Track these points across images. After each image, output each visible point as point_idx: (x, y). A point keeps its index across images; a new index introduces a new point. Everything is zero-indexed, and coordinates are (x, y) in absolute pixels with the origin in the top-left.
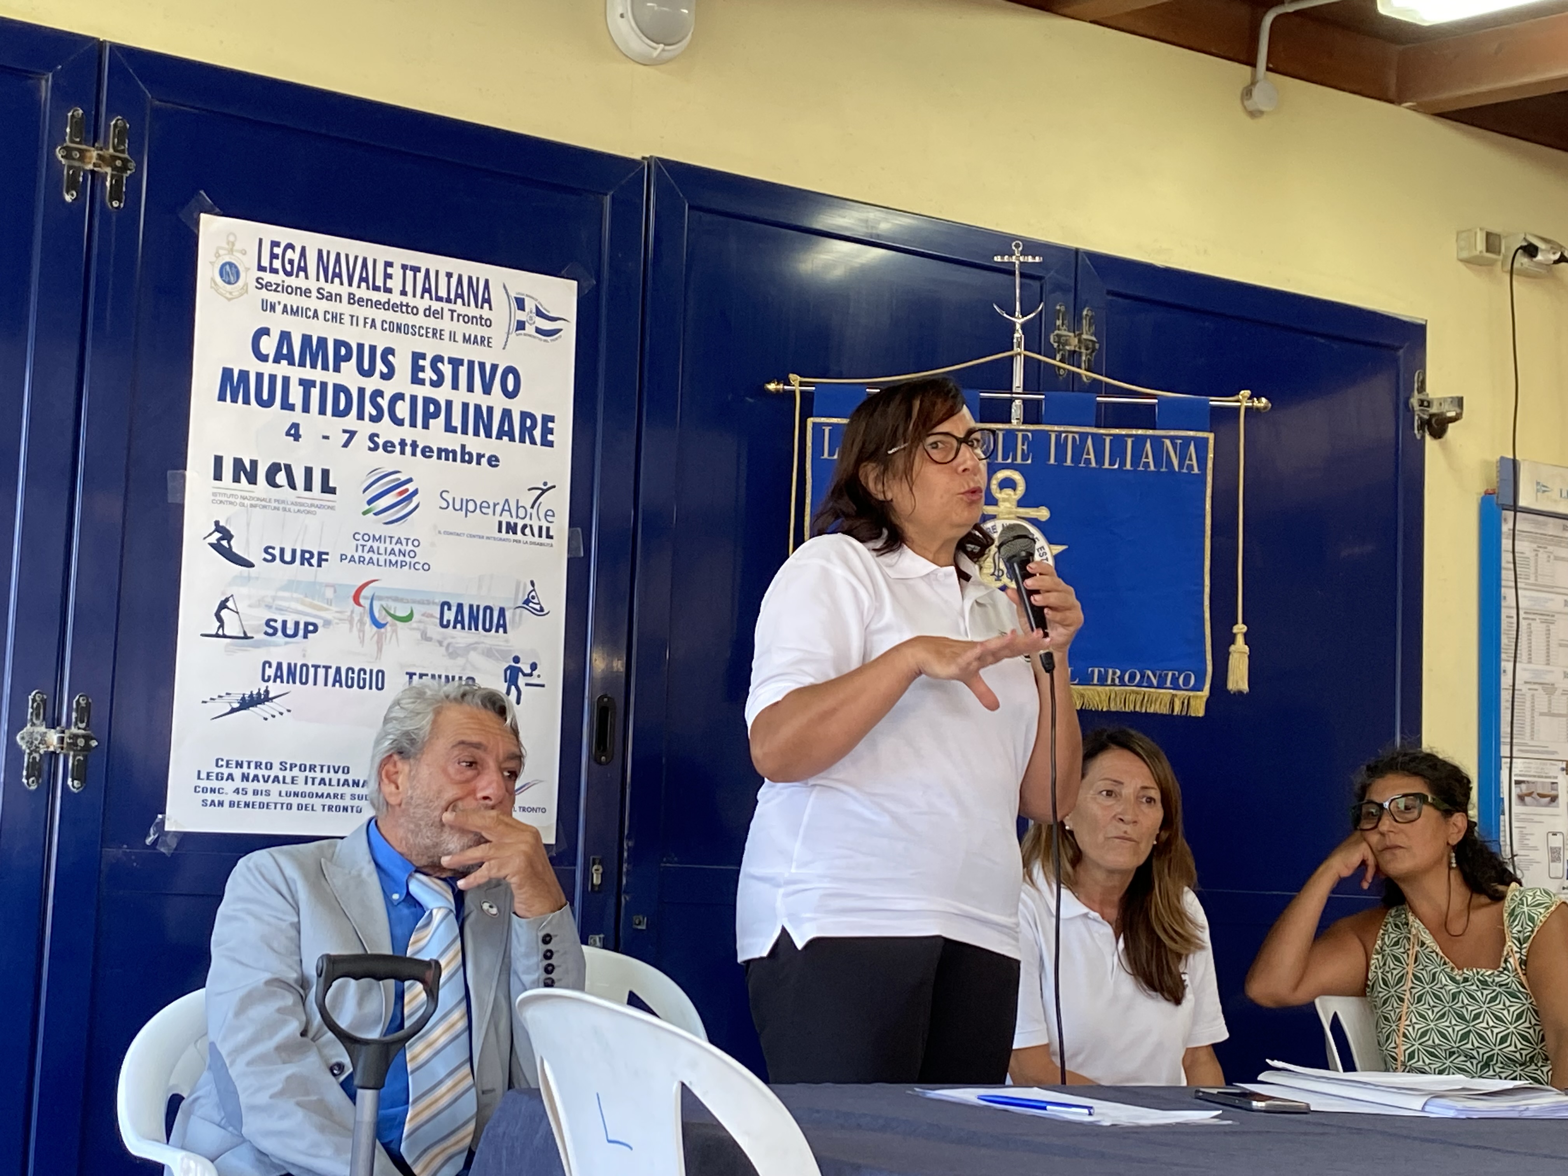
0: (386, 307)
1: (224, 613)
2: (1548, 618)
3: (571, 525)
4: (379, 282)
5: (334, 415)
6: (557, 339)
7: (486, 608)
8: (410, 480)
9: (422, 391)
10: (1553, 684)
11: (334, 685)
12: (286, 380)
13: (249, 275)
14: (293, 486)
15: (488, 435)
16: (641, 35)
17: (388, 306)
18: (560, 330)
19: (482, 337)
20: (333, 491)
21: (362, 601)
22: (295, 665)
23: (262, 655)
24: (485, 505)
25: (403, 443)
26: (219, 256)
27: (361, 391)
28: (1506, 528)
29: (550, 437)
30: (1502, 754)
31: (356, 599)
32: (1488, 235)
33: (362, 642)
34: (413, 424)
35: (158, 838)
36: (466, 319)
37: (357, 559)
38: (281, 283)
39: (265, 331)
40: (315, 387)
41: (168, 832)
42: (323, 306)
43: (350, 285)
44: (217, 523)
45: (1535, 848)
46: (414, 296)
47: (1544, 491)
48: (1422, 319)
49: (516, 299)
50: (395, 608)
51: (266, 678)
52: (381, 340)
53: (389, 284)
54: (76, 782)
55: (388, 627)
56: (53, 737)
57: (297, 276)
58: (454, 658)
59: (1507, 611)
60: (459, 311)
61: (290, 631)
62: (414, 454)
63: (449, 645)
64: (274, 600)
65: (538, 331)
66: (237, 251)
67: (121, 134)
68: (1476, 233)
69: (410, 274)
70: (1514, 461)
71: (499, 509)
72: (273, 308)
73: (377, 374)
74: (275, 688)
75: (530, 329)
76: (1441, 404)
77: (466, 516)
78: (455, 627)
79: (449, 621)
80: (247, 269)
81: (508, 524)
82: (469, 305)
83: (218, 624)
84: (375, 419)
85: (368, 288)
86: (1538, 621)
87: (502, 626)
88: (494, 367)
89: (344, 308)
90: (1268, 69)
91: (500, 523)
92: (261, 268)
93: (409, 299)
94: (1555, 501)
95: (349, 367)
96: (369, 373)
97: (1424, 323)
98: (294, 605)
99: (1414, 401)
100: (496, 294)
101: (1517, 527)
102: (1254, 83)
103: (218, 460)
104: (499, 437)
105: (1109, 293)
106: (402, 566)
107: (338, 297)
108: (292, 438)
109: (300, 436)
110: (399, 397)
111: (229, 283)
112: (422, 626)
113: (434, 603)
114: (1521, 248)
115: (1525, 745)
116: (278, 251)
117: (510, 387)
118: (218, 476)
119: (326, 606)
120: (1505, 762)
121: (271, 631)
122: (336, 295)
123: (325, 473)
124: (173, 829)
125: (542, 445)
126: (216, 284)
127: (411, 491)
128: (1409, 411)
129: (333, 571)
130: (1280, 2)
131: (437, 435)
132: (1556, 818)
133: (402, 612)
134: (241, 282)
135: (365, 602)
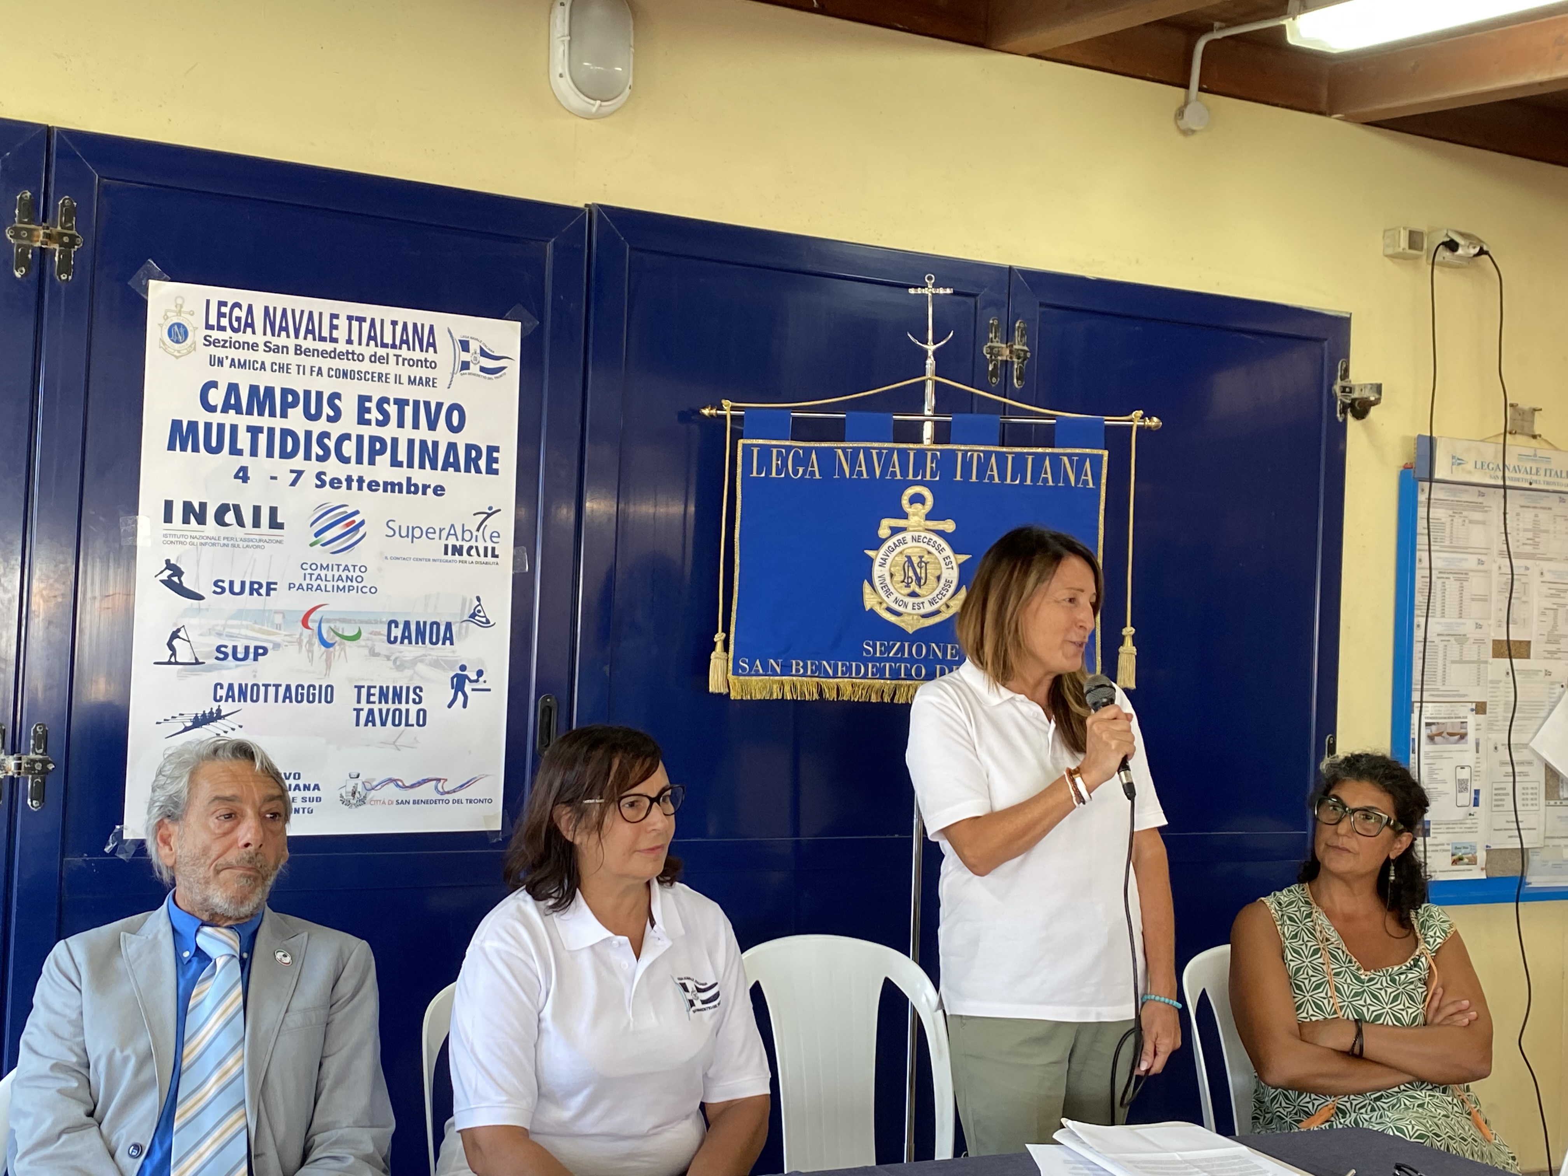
0: (332, 355)
1: (176, 643)
2: (1462, 576)
3: (516, 545)
4: (325, 333)
5: (281, 457)
6: (501, 376)
7: (432, 624)
8: (356, 513)
9: (367, 431)
10: (1465, 635)
11: (284, 701)
12: (234, 428)
13: (197, 333)
14: (240, 523)
15: (434, 467)
16: (579, 93)
17: (334, 354)
18: (504, 368)
19: (426, 378)
20: (281, 526)
21: (310, 624)
22: (246, 685)
23: (214, 678)
24: (431, 530)
25: (349, 479)
26: (168, 318)
27: (308, 434)
28: (1422, 497)
29: (495, 466)
30: (1413, 700)
31: (305, 623)
32: (1412, 234)
33: (311, 660)
34: (359, 461)
35: (117, 846)
36: (411, 363)
37: (305, 588)
38: (229, 340)
39: (213, 384)
40: (262, 432)
41: (127, 840)
42: (269, 358)
43: (297, 337)
44: (168, 562)
45: (1444, 782)
46: (360, 344)
47: (1460, 464)
48: (1347, 313)
49: (461, 341)
50: (343, 629)
51: (218, 698)
52: (327, 386)
53: (335, 334)
54: (34, 802)
55: (337, 647)
56: (11, 763)
57: (244, 332)
58: (402, 671)
59: (1421, 573)
60: (404, 356)
61: (240, 655)
62: (360, 488)
63: (396, 659)
64: (224, 629)
65: (483, 369)
66: (186, 313)
67: (69, 213)
68: (1400, 232)
69: (355, 324)
70: (1431, 437)
71: (444, 534)
72: (221, 363)
73: (324, 417)
74: (226, 707)
75: (474, 369)
76: (1361, 390)
77: (412, 542)
78: (402, 642)
79: (396, 638)
80: (195, 329)
81: (454, 547)
82: (414, 350)
83: (171, 652)
84: (321, 459)
85: (314, 339)
86: (1452, 579)
87: (449, 638)
88: (439, 405)
89: (291, 358)
90: (1201, 89)
91: (446, 546)
92: (208, 327)
93: (355, 347)
94: (1470, 472)
95: (296, 414)
96: (316, 417)
97: (1348, 316)
98: (244, 632)
99: (1337, 388)
100: (441, 339)
101: (1432, 496)
102: (1186, 104)
103: (169, 505)
104: (444, 468)
106: (349, 590)
107: (285, 349)
108: (241, 480)
109: (249, 478)
110: (346, 437)
111: (178, 342)
112: (369, 643)
113: (381, 622)
114: (1443, 243)
115: (1437, 690)
116: (224, 310)
117: (455, 422)
118: (168, 518)
119: (275, 630)
120: (1416, 705)
121: (222, 656)
122: (283, 347)
123: (273, 511)
124: (131, 838)
125: (487, 473)
126: (164, 343)
127: (357, 522)
128: (1332, 398)
129: (282, 599)
130: (1209, 29)
131: (383, 470)
132: (1464, 754)
133: (350, 632)
134: (189, 341)
135: (313, 625)
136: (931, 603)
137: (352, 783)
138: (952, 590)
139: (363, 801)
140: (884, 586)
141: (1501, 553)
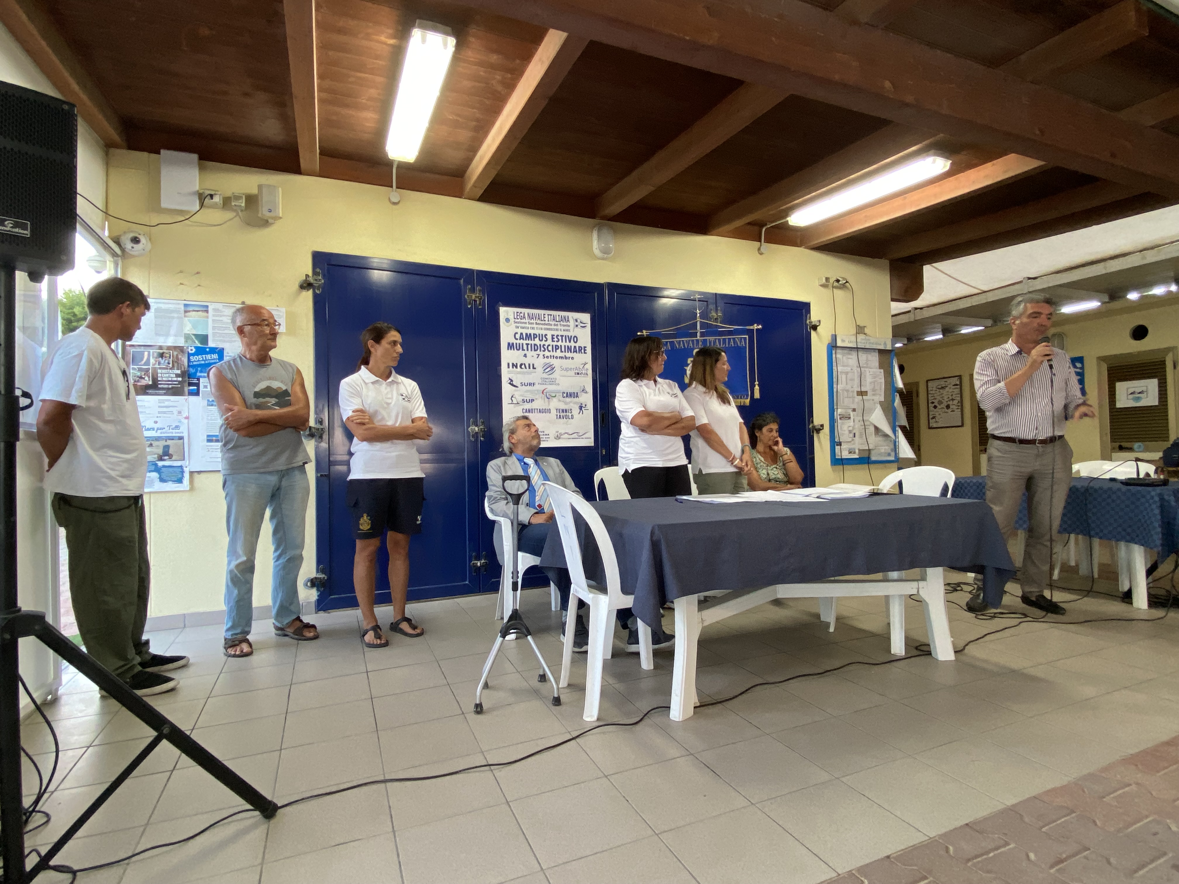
0: (545, 324)
1: (513, 398)
2: (846, 373)
3: (592, 372)
4: (543, 319)
6: (586, 328)
7: (573, 393)
8: (553, 364)
9: (555, 344)
10: (848, 390)
11: (539, 413)
12: (523, 344)
14: (526, 368)
15: (571, 352)
16: (601, 253)
18: (586, 326)
19: (568, 329)
20: (535, 368)
22: (530, 409)
23: (522, 407)
24: (571, 369)
25: (551, 356)
26: (505, 316)
27: (540, 345)
28: (834, 352)
30: (835, 408)
32: (826, 278)
33: (545, 402)
34: (553, 351)
36: (564, 325)
37: (542, 384)
39: (516, 333)
42: (530, 326)
43: (536, 320)
44: (509, 378)
45: (845, 431)
47: (844, 342)
49: (575, 319)
50: (552, 394)
52: (544, 332)
53: (545, 319)
54: (483, 436)
55: (551, 399)
56: (477, 429)
58: (567, 405)
59: (835, 373)
60: (562, 324)
61: (528, 401)
62: (553, 358)
63: (565, 402)
64: (524, 395)
65: (581, 327)
66: (509, 315)
67: (480, 291)
68: (823, 278)
71: (575, 369)
72: (518, 327)
75: (579, 326)
76: (815, 322)
77: (567, 371)
78: (566, 398)
79: (565, 396)
80: (511, 319)
81: (577, 373)
82: (564, 322)
83: (511, 400)
84: (544, 351)
85: (540, 320)
86: (844, 374)
87: (577, 396)
88: (571, 336)
89: (535, 326)
90: (765, 242)
91: (575, 373)
92: (515, 318)
93: (550, 322)
95: (537, 339)
96: (542, 340)
98: (528, 395)
99: (808, 322)
100: (570, 319)
101: (837, 352)
102: (761, 245)
103: (508, 364)
104: (574, 352)
105: (725, 303)
106: (553, 385)
110: (549, 345)
111: (507, 323)
112: (558, 398)
113: (561, 392)
115: (841, 405)
116: (518, 314)
117: (575, 341)
118: (509, 367)
119: (536, 395)
120: (836, 410)
121: (524, 402)
123: (533, 365)
126: (504, 323)
127: (553, 367)
128: (806, 325)
129: (537, 387)
130: (766, 225)
131: (558, 353)
132: (850, 423)
133: (554, 395)
134: (510, 322)
135: (545, 394)
137: (557, 434)
139: (560, 438)
141: (857, 367)
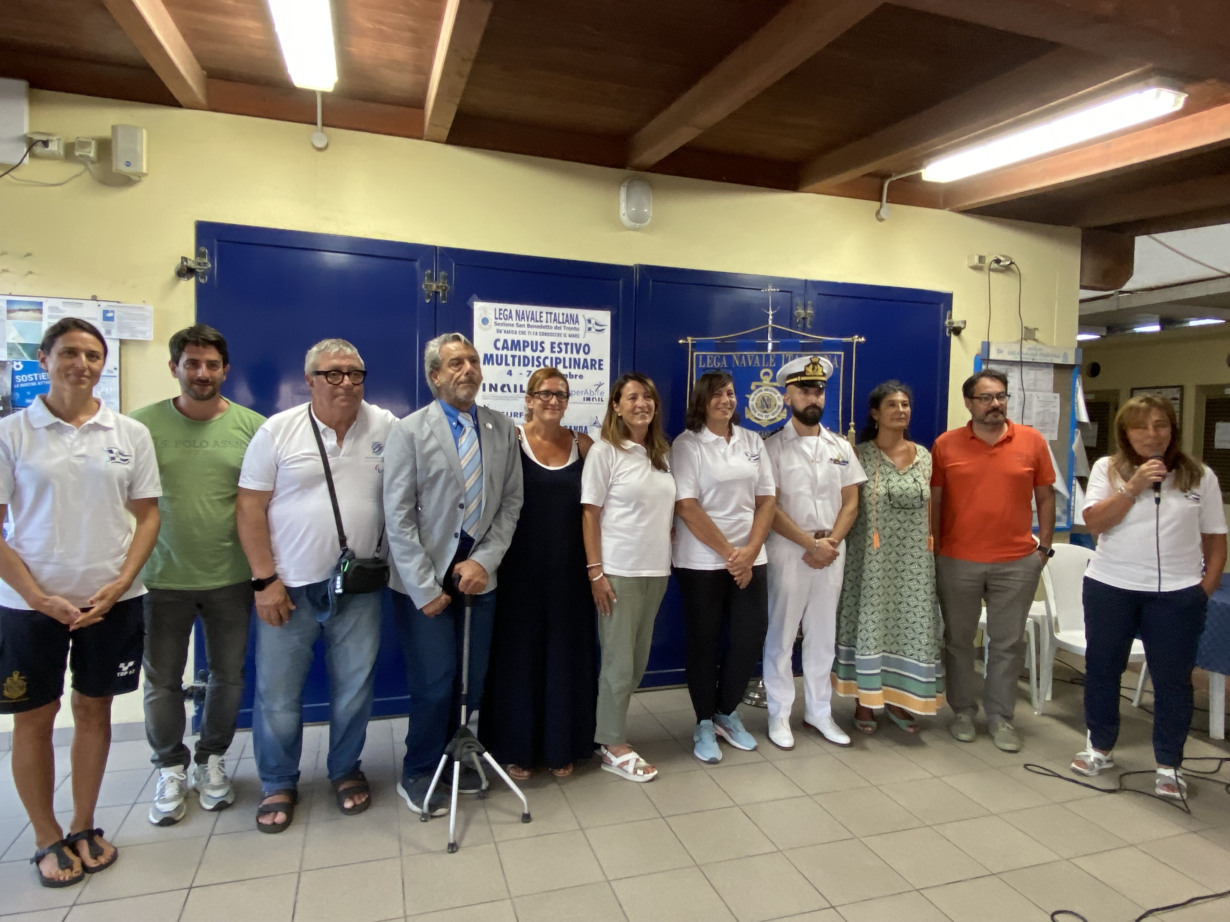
4: (538, 319)
5: (523, 366)
6: (603, 332)
9: (554, 356)
12: (506, 356)
13: (492, 320)
14: (509, 390)
16: (631, 221)
17: (541, 327)
18: (604, 329)
24: (578, 392)
26: (481, 316)
27: (533, 357)
32: (980, 257)
38: (503, 323)
39: (498, 340)
40: (516, 357)
42: (518, 329)
46: (551, 322)
47: (1001, 353)
48: (951, 291)
49: (588, 320)
52: (539, 339)
53: (542, 319)
60: (567, 326)
65: (596, 330)
66: (488, 313)
67: (445, 277)
68: (975, 256)
70: (988, 343)
71: (583, 393)
72: (501, 332)
75: (593, 330)
76: (957, 323)
81: (587, 398)
88: (580, 344)
89: (525, 329)
90: (887, 202)
91: (584, 398)
92: (496, 318)
93: (549, 324)
94: (1005, 356)
95: (528, 349)
96: (536, 351)
97: (952, 293)
99: (947, 322)
100: (581, 319)
102: (881, 207)
103: (484, 385)
104: (583, 368)
105: (819, 294)
107: (524, 326)
108: (509, 375)
109: (512, 374)
110: (546, 358)
111: (485, 324)
114: (994, 260)
117: (586, 351)
118: (484, 390)
123: (521, 386)
125: (599, 370)
126: (480, 325)
128: (944, 327)
130: (890, 176)
134: (489, 324)
136: (773, 415)
138: (780, 410)
140: (754, 409)
141: (1019, 389)
